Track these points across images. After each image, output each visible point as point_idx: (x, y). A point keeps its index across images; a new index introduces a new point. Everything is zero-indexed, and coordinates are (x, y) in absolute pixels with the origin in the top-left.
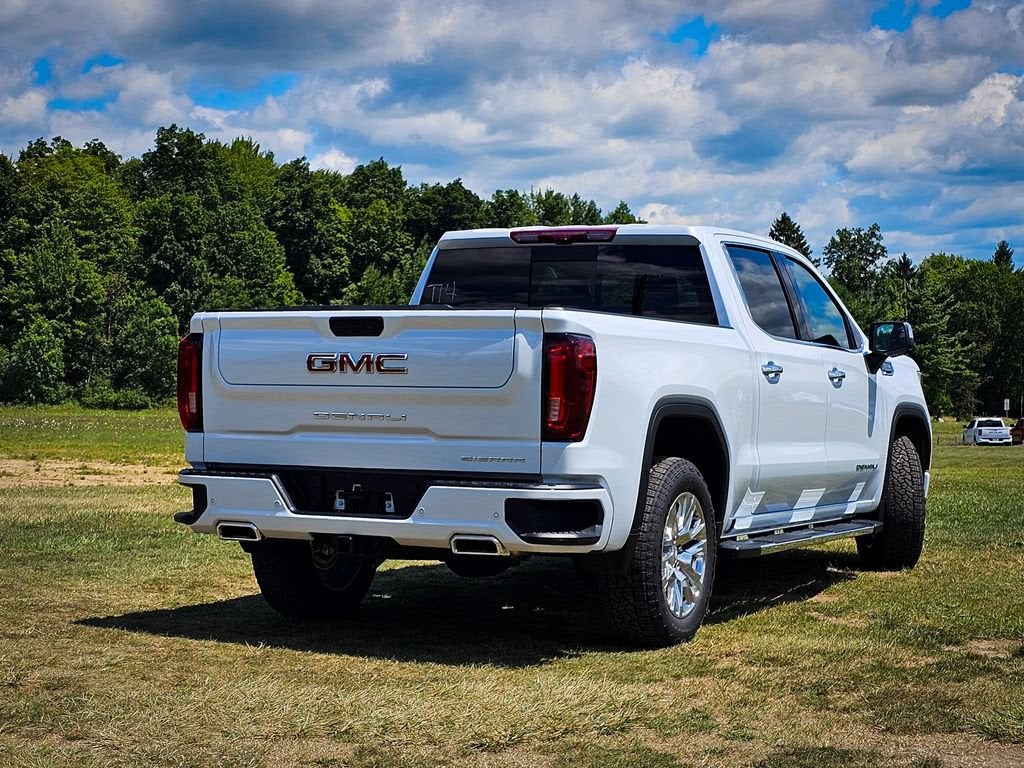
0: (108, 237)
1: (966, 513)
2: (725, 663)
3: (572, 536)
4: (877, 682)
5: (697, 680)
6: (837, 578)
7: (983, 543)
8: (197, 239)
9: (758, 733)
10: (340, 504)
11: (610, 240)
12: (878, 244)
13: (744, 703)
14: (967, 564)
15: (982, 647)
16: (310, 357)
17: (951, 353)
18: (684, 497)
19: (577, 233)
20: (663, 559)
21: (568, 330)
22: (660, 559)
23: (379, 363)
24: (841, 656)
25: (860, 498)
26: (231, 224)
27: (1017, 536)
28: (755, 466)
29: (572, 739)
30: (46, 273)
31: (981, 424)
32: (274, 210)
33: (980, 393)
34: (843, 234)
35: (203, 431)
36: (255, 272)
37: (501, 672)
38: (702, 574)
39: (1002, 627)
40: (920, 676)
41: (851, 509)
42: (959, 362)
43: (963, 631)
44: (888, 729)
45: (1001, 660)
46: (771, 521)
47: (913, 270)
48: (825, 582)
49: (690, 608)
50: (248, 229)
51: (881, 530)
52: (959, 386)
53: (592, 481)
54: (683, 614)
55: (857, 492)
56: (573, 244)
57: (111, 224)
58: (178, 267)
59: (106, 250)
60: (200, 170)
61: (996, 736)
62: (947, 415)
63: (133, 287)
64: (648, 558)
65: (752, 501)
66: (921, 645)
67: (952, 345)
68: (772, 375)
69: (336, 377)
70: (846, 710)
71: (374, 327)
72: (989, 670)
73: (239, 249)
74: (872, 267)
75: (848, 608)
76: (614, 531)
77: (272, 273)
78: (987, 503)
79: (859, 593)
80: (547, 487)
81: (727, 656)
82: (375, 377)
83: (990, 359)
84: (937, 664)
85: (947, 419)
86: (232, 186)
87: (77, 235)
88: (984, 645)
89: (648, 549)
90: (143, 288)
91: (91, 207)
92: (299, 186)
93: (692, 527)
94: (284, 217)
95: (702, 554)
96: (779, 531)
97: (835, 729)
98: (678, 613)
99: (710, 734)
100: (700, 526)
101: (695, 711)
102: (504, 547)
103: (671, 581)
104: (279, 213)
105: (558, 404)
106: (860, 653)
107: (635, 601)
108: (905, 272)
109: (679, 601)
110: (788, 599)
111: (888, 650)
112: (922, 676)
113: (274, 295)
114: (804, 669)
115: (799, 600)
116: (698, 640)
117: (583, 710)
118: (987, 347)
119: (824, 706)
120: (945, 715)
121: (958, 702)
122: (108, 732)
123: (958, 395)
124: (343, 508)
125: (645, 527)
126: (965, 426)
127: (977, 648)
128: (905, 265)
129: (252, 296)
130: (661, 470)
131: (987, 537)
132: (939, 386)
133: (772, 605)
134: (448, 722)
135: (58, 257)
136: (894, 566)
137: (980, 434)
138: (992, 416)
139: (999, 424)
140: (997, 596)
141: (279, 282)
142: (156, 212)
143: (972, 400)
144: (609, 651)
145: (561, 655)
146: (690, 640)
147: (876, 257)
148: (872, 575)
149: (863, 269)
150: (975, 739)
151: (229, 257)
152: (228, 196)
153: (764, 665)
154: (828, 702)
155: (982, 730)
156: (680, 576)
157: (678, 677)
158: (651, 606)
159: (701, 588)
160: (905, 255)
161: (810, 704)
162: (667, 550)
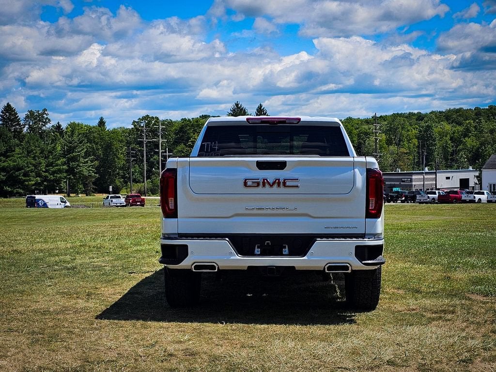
10: (257, 251)
11: (297, 123)
12: (47, 118)
16: (246, 180)
17: (86, 166)
23: (284, 183)
31: (111, 197)
34: (31, 112)
35: (177, 218)
42: (89, 170)
47: (62, 129)
52: (87, 181)
67: (87, 162)
69: (260, 189)
71: (282, 165)
74: (44, 128)
82: (282, 190)
83: (97, 168)
102: (352, 268)
105: (373, 201)
108: (59, 130)
118: (97, 163)
124: (259, 253)
128: (58, 127)
137: (112, 202)
139: (119, 197)
147: (46, 123)
149: (40, 128)
160: (59, 122)
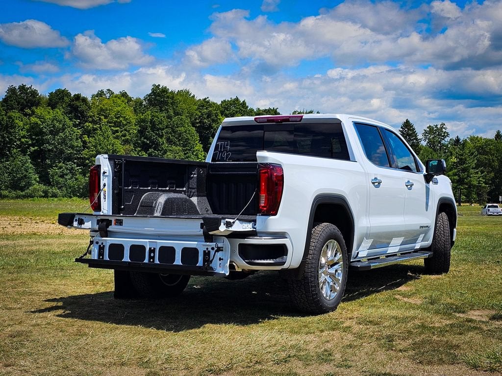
0: (125, 130)
1: (476, 247)
2: (347, 323)
3: (271, 261)
4: (420, 334)
5: (332, 333)
6: (411, 278)
7: (482, 261)
8: (161, 130)
9: (353, 364)
11: (300, 121)
12: (445, 131)
13: (350, 346)
14: (474, 272)
15: (474, 315)
17: (476, 177)
18: (331, 242)
19: (285, 118)
20: (320, 272)
21: (269, 161)
22: (318, 272)
24: (405, 320)
25: (422, 241)
26: (176, 124)
27: (498, 258)
28: (368, 227)
29: (258, 367)
30: (100, 145)
31: (489, 207)
32: (196, 120)
33: (489, 194)
34: (430, 127)
35: (101, 212)
36: (186, 144)
37: (237, 328)
38: (340, 278)
39: (486, 304)
40: (441, 331)
41: (418, 246)
43: (467, 306)
44: (420, 363)
45: (483, 322)
46: (378, 252)
47: (461, 142)
48: (405, 279)
49: (334, 295)
50: (184, 127)
51: (432, 256)
52: (480, 191)
53: (282, 235)
54: (331, 299)
55: (420, 238)
56: (283, 123)
57: (126, 125)
58: (153, 142)
59: (124, 136)
60: (166, 103)
61: (475, 367)
62: (475, 203)
63: (136, 151)
64: (311, 272)
65: (367, 244)
66: (445, 314)
68: (377, 184)
70: (401, 351)
72: (475, 328)
73: (180, 135)
74: (443, 142)
75: (414, 293)
76: (293, 259)
77: (193, 145)
78: (485, 242)
79: (420, 286)
80: (259, 238)
81: (350, 319)
83: (493, 179)
84: (451, 325)
85: (475, 204)
86: (179, 110)
87: (112, 130)
88: (477, 313)
89: (312, 267)
90: (140, 151)
91: (118, 118)
92: (206, 109)
93: (335, 256)
94: (200, 122)
95: (340, 269)
96: (383, 257)
97: (394, 362)
98: (328, 298)
99: (330, 364)
100: (339, 256)
101: (325, 351)
102: (238, 267)
103: (324, 283)
104: (197, 121)
105: (264, 197)
106: (414, 318)
107: (306, 292)
108: (458, 143)
109: (328, 292)
110: (386, 289)
111: (428, 317)
112: (442, 331)
113: (194, 153)
114: (384, 327)
115: (391, 289)
116: (338, 310)
117: (269, 350)
118: (492, 175)
119: (391, 348)
120: (451, 354)
121: (457, 347)
122: (26, 363)
123: (480, 194)
125: (310, 257)
126: (482, 208)
127: (473, 315)
129: (185, 154)
130: (319, 229)
131: (483, 258)
132: (472, 191)
133: (378, 292)
134: (199, 357)
135: (105, 138)
136: (438, 272)
137: (489, 211)
138: (494, 203)
139: (497, 207)
140: (485, 287)
141: (196, 148)
142: (143, 121)
143: (486, 197)
144: (293, 316)
145: (269, 318)
146: (335, 310)
147: (445, 137)
148: (428, 276)
149: (440, 142)
150: (464, 368)
151: (176, 138)
152: (176, 114)
153: (366, 324)
154: (393, 346)
155: (468, 363)
156: (329, 280)
157: (322, 331)
158: (313, 295)
159: (340, 285)
160: (458, 136)
161: (384, 347)
162: (322, 267)
